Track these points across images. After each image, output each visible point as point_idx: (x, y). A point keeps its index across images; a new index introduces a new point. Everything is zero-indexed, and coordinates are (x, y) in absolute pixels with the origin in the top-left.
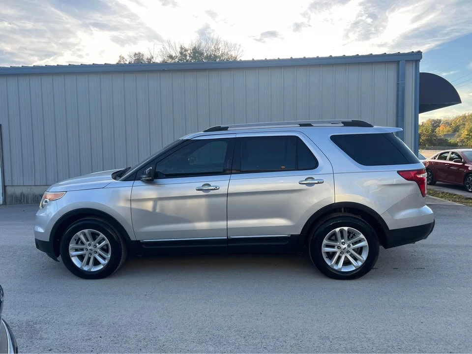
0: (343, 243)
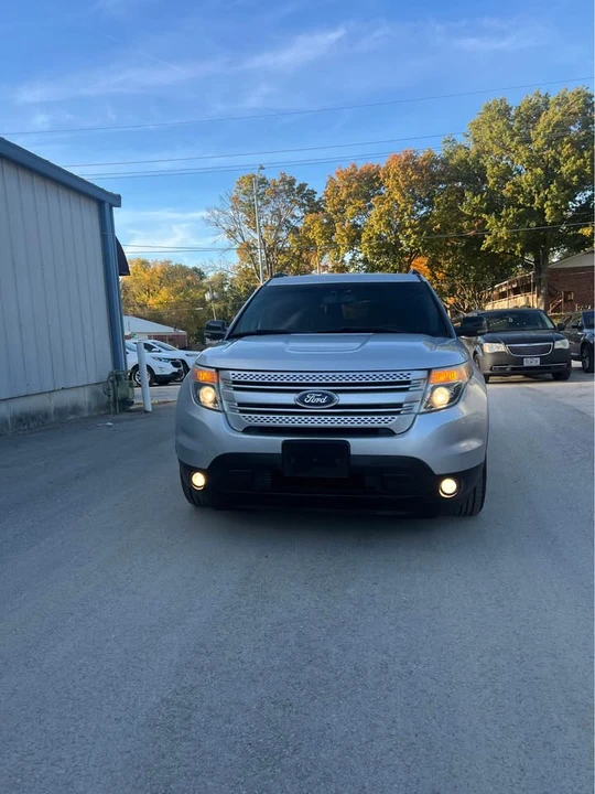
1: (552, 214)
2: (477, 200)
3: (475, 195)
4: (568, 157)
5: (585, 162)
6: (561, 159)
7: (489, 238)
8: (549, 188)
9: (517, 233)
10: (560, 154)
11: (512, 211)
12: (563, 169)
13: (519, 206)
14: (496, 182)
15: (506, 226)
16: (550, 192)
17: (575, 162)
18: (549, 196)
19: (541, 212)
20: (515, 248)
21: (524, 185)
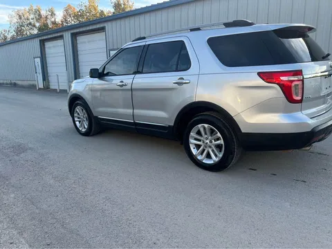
0: (207, 139)
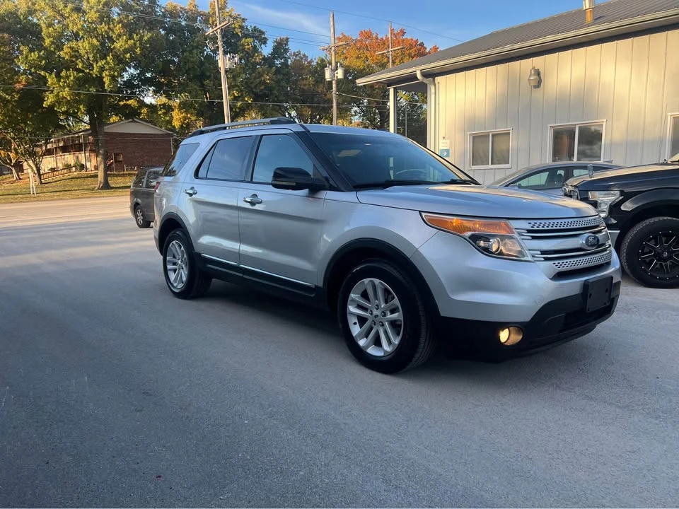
1: (110, 84)
2: (34, 55)
3: (31, 50)
4: (119, 35)
5: (135, 44)
6: (114, 36)
7: (50, 96)
8: (106, 59)
9: (79, 94)
10: (113, 31)
11: (73, 74)
12: (117, 45)
13: (79, 71)
14: (52, 43)
15: (68, 86)
16: (107, 63)
17: (126, 42)
18: (107, 67)
19: (100, 80)
20: (79, 109)
21: (82, 52)
